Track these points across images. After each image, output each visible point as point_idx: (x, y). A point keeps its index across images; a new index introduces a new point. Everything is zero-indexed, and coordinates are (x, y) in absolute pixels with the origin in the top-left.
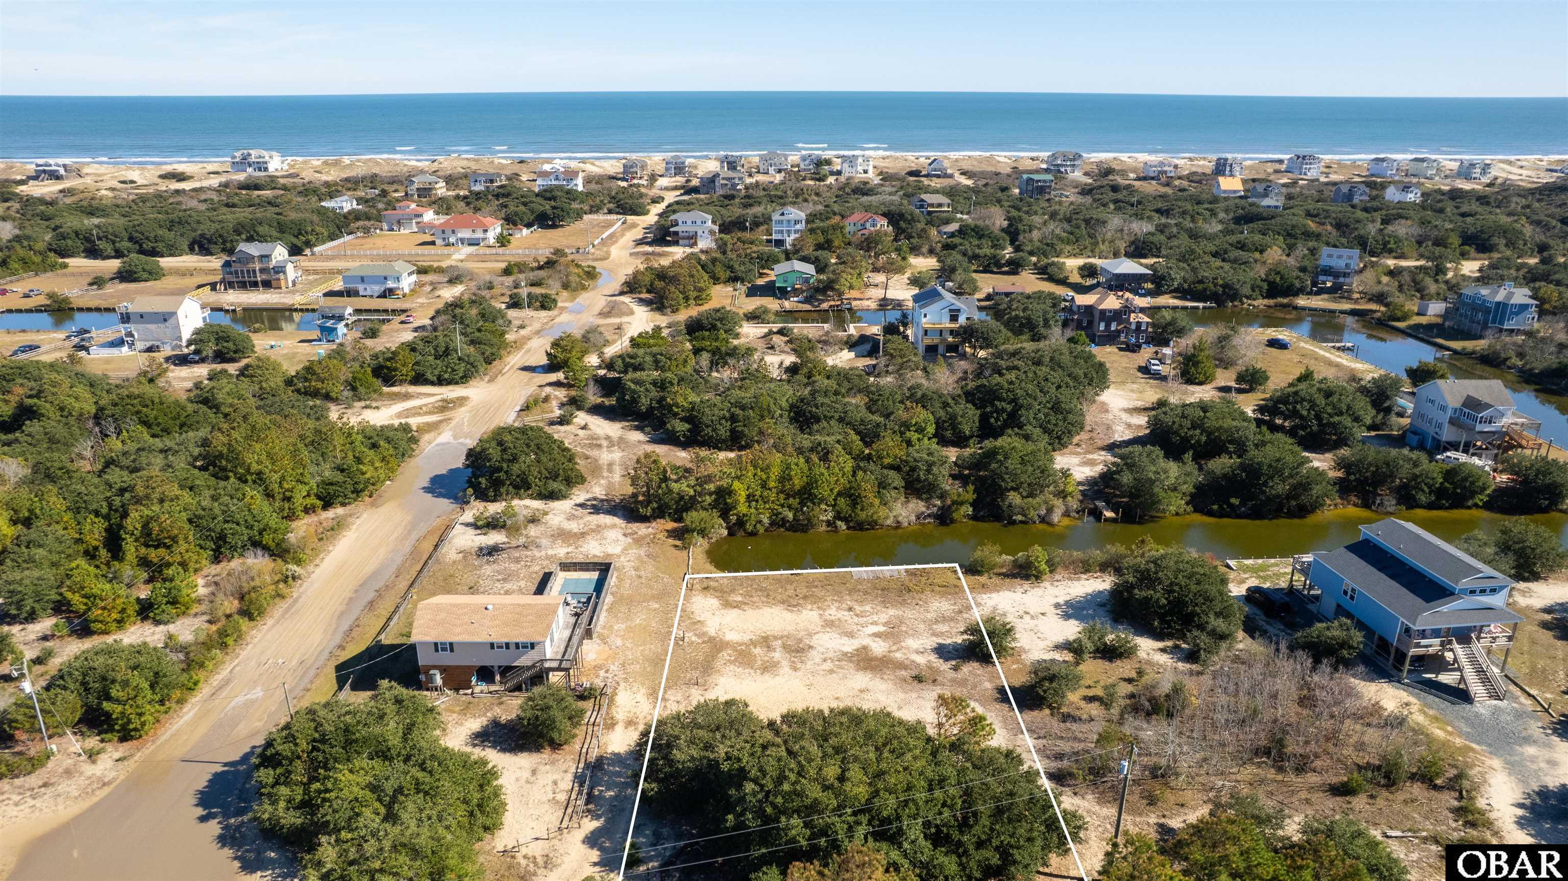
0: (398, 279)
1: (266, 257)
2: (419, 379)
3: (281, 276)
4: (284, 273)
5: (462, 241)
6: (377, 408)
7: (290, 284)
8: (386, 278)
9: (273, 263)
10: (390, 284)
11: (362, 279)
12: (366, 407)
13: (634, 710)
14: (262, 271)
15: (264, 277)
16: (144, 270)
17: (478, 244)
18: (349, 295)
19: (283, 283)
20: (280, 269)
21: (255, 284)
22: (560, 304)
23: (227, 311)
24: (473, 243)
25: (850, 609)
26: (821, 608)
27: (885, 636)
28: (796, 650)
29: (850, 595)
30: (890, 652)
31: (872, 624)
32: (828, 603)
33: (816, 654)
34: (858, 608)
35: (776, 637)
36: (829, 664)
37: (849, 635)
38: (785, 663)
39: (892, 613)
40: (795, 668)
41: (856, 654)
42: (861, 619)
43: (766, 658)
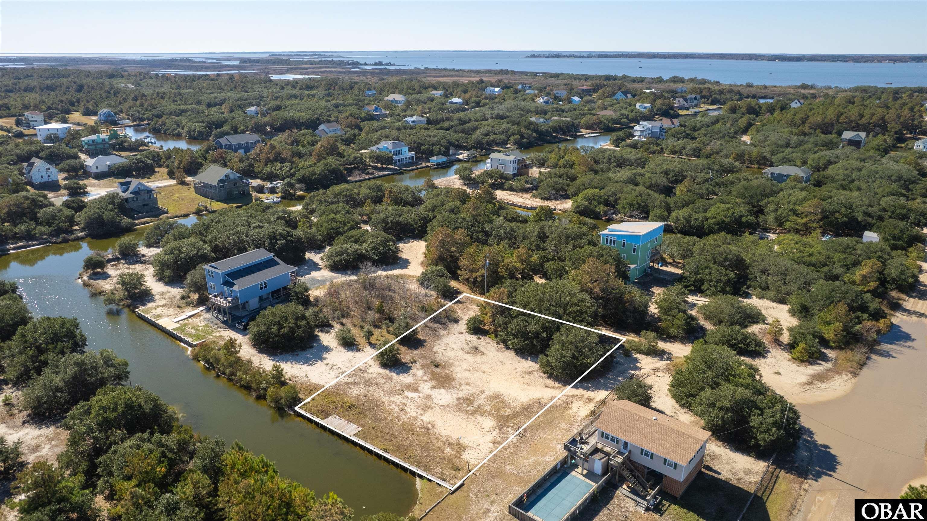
13: (582, 405)
25: (402, 410)
26: (415, 418)
27: (413, 388)
28: (469, 400)
29: (385, 419)
30: (426, 381)
31: (407, 397)
32: (406, 420)
33: (461, 395)
34: (397, 409)
35: (467, 412)
36: (463, 387)
37: (429, 397)
38: (483, 396)
39: (387, 398)
40: (483, 392)
41: (443, 387)
42: (408, 402)
43: (489, 402)
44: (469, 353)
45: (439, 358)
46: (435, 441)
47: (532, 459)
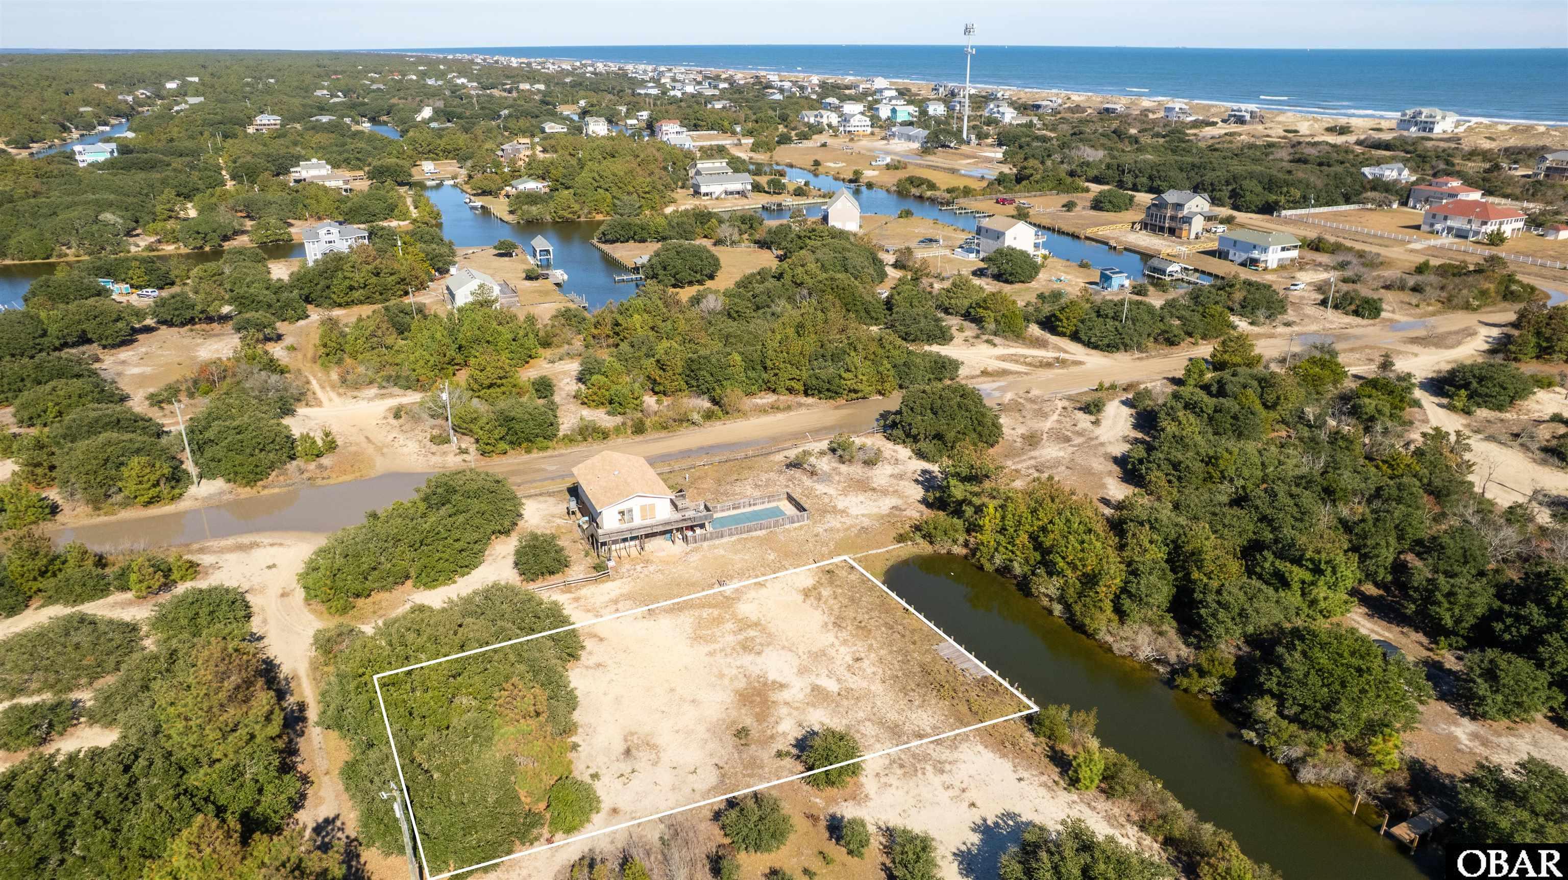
0: (1265, 250)
1: (1179, 206)
2: (1075, 337)
3: (1185, 226)
4: (1190, 224)
5: (1450, 229)
6: (995, 345)
7: (1193, 236)
8: (1255, 247)
9: (1185, 212)
10: (1255, 254)
11: (1235, 242)
12: (988, 341)
14: (1173, 218)
15: (1173, 225)
16: (1110, 202)
17: (1466, 237)
18: (1220, 258)
19: (1184, 234)
20: (1187, 220)
21: (1162, 229)
22: (1384, 314)
23: (1111, 247)
24: (1462, 235)
25: (858, 660)
26: (845, 642)
27: (818, 694)
28: (746, 647)
29: (891, 652)
30: (787, 703)
31: (839, 680)
32: (860, 644)
33: (747, 660)
34: (866, 664)
35: (763, 630)
36: (734, 671)
37: (803, 671)
38: (717, 646)
39: (873, 688)
40: (711, 654)
41: (765, 684)
42: (842, 671)
43: (719, 634)
44: (652, 747)
45: (725, 750)
46: (836, 607)
47: (737, 557)
